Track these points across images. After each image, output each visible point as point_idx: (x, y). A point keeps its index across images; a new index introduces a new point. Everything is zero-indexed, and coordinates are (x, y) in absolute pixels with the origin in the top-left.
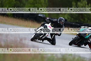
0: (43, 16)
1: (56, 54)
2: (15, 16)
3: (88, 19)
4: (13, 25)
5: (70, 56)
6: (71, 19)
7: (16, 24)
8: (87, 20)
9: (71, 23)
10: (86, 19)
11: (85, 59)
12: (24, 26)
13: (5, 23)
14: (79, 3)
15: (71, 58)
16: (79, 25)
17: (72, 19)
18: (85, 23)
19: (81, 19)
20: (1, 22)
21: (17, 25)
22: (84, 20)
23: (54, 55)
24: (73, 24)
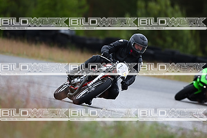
0: (70, 32)
7: (8, 52)
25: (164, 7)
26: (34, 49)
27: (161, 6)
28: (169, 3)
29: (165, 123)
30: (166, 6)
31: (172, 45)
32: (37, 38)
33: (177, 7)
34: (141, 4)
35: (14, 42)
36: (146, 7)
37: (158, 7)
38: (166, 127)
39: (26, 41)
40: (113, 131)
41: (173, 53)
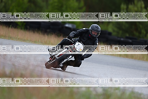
0: (73, 26)
1: (95, 88)
2: (28, 27)
4: (24, 41)
5: (117, 91)
6: (118, 33)
7: (28, 40)
8: (145, 33)
9: (119, 39)
10: (143, 32)
11: (142, 96)
13: (11, 38)
14: (131, 6)
15: (119, 93)
16: (130, 41)
17: (121, 32)
18: (142, 39)
19: (135, 33)
20: (5, 37)
21: (30, 41)
22: (140, 33)
23: (91, 89)
24: (122, 39)
26: (46, 38)
27: (138, 8)
28: (143, 6)
29: (140, 92)
30: (141, 8)
32: (48, 30)
34: (123, 6)
36: (127, 8)
37: (136, 9)
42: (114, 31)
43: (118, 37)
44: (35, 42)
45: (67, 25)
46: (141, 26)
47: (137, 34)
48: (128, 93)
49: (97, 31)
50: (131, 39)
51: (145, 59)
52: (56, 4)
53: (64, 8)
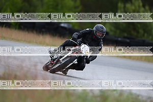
0: (68, 26)
3: (145, 31)
4: (18, 41)
5: (115, 92)
6: (115, 32)
7: (22, 40)
9: (116, 39)
10: (141, 31)
12: (36, 43)
14: (128, 5)
15: (117, 95)
16: (128, 41)
17: (118, 32)
19: (133, 32)
21: (25, 41)
22: (138, 32)
24: (120, 39)
25: (137, 8)
26: (41, 38)
27: (135, 7)
28: (141, 4)
29: (138, 93)
30: (139, 6)
31: (144, 35)
32: (43, 30)
33: (147, 8)
34: (120, 5)
35: (27, 33)
36: (125, 7)
37: (133, 8)
38: (138, 96)
39: (35, 32)
40: (99, 99)
41: (144, 41)
42: (111, 30)
43: (116, 37)
44: (29, 42)
45: (62, 25)
46: (139, 26)
47: (135, 34)
48: (126, 95)
49: (102, 31)
50: (128, 38)
51: (143, 60)
52: (51, 3)
53: (59, 7)
